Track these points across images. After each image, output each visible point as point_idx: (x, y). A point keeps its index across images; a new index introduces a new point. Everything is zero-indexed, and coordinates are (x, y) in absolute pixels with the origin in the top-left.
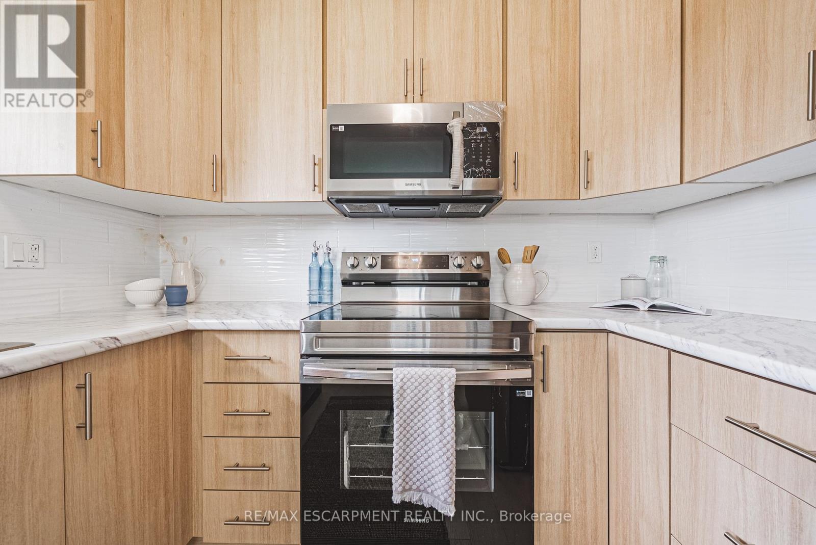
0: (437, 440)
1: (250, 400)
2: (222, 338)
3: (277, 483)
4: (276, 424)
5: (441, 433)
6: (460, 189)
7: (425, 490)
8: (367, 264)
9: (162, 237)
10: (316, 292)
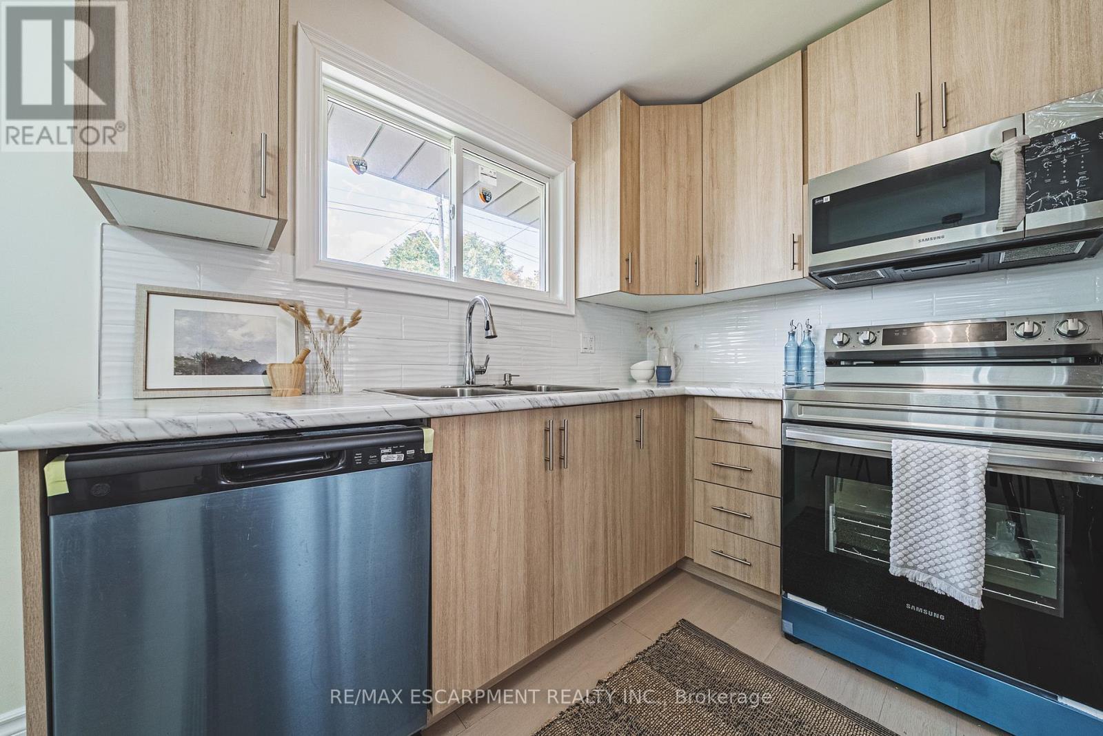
0: (955, 522)
1: (733, 456)
2: (710, 403)
3: (757, 533)
4: (757, 481)
5: (962, 516)
6: (1020, 228)
7: (935, 574)
8: (861, 340)
9: (652, 329)
10: (794, 373)
